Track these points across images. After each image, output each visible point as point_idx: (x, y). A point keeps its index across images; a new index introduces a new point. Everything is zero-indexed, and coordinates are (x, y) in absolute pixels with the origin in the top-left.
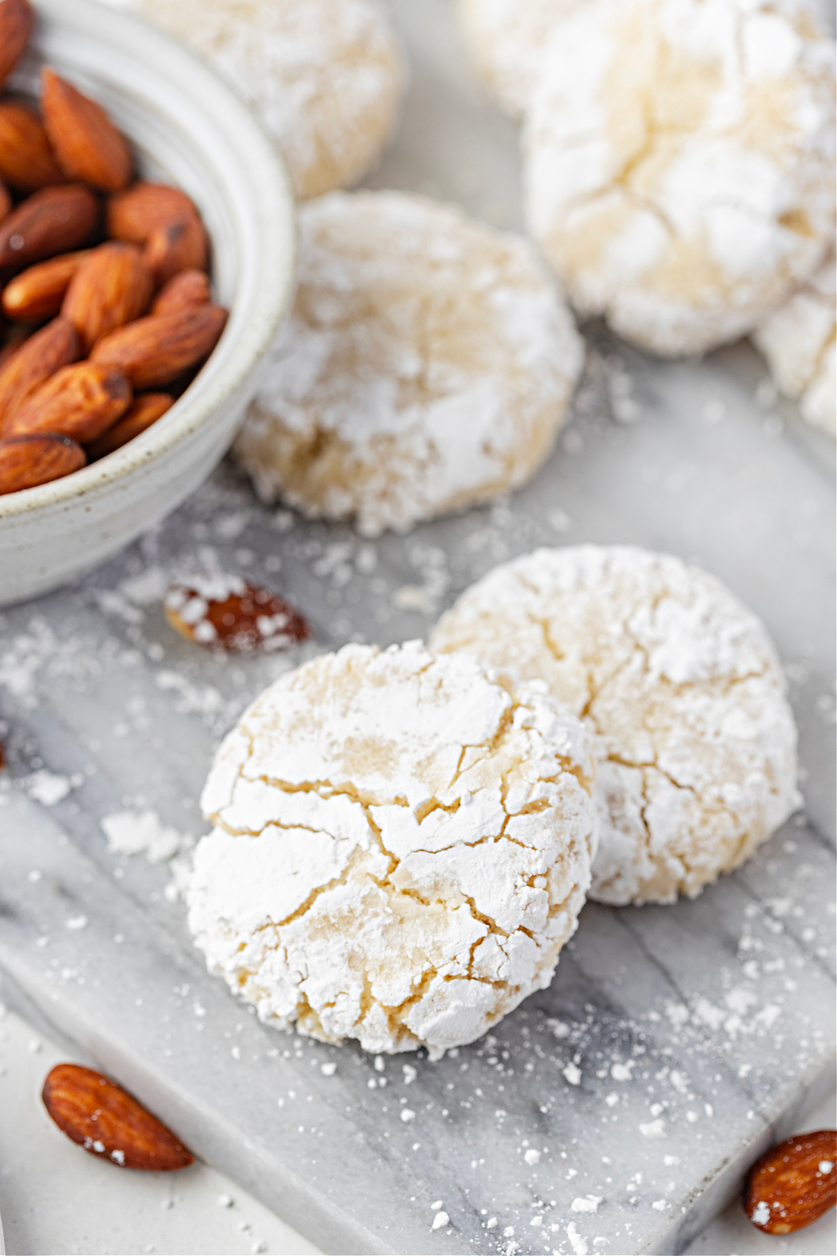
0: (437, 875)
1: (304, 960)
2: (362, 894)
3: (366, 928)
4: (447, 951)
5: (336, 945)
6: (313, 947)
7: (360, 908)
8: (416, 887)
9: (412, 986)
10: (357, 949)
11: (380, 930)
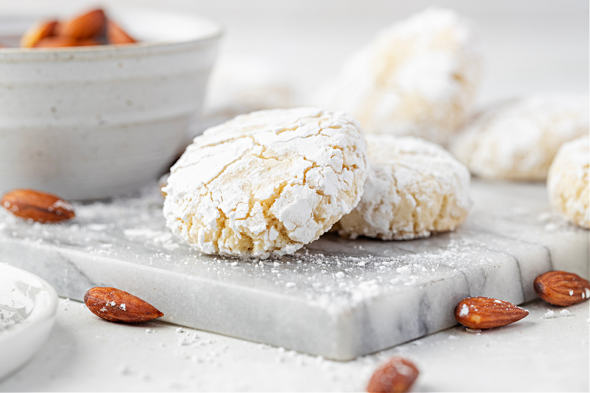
0: (287, 150)
1: (220, 194)
2: (249, 162)
3: (252, 173)
4: (293, 174)
5: (236, 183)
6: (224, 187)
7: (248, 166)
8: (276, 155)
9: (275, 190)
10: (246, 182)
11: (259, 173)
